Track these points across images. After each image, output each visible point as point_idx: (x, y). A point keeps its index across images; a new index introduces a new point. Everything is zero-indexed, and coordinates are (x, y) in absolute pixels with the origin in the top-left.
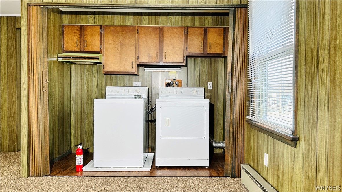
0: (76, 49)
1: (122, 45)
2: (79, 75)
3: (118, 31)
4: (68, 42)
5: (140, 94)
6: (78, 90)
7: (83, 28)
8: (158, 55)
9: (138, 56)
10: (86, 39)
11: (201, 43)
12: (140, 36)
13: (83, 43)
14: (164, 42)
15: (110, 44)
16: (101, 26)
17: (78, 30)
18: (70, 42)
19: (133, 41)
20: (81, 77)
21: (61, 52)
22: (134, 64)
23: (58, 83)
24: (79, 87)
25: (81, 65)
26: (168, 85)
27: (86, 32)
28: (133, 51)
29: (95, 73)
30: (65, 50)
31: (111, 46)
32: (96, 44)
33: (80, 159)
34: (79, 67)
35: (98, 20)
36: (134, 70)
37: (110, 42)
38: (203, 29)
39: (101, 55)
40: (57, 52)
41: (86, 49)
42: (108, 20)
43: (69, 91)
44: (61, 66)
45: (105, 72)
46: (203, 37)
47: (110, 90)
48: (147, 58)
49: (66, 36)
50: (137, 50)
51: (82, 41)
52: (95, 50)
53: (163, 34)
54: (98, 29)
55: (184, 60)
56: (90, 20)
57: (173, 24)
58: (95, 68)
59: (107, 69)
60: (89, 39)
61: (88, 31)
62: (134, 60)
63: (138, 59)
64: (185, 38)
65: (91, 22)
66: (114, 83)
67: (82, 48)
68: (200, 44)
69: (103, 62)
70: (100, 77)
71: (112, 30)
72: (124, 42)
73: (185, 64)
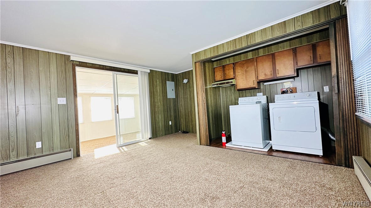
0: (221, 79)
1: (246, 71)
2: (225, 93)
3: (243, 64)
4: (217, 76)
5: (260, 101)
6: (225, 101)
7: (224, 67)
8: (272, 73)
9: (257, 76)
10: (226, 73)
11: (311, 56)
12: (258, 63)
13: (224, 75)
14: (276, 63)
15: (239, 72)
16: (233, 63)
17: (221, 69)
18: (218, 76)
19: (253, 68)
20: (226, 94)
21: (214, 81)
22: (255, 82)
23: (213, 98)
24: (225, 100)
25: (225, 87)
26: (283, 92)
27: (225, 69)
28: (254, 74)
29: (233, 91)
30: (216, 80)
31: (240, 73)
32: (231, 74)
33: (224, 139)
34: (224, 88)
35: (232, 60)
36: (255, 85)
37: (239, 71)
38: (311, 45)
39: (235, 80)
40: (211, 82)
41: (226, 78)
42: (237, 59)
43: (220, 102)
44: (215, 89)
45: (238, 89)
46: (312, 52)
47: (241, 100)
48: (264, 76)
49: (216, 74)
50: (257, 72)
51: (224, 74)
52: (231, 78)
53: (275, 58)
54: (232, 65)
55: (295, 72)
56: (227, 62)
57: (282, 49)
58: (233, 88)
59: (238, 88)
60: (227, 72)
61: (227, 68)
62: (255, 79)
63: (258, 78)
64: (294, 56)
65: (228, 63)
66: (244, 95)
67: (224, 78)
68: (309, 57)
69: (235, 84)
70: (236, 93)
71: (240, 64)
72: (247, 69)
73: (296, 75)
